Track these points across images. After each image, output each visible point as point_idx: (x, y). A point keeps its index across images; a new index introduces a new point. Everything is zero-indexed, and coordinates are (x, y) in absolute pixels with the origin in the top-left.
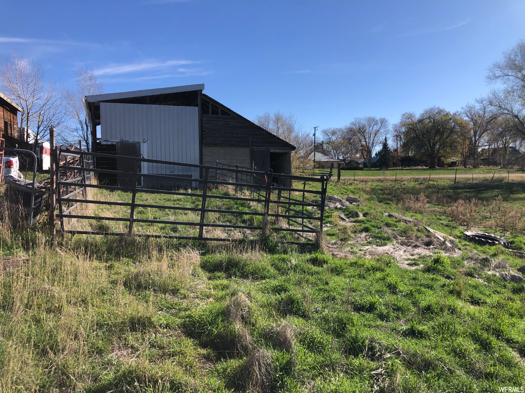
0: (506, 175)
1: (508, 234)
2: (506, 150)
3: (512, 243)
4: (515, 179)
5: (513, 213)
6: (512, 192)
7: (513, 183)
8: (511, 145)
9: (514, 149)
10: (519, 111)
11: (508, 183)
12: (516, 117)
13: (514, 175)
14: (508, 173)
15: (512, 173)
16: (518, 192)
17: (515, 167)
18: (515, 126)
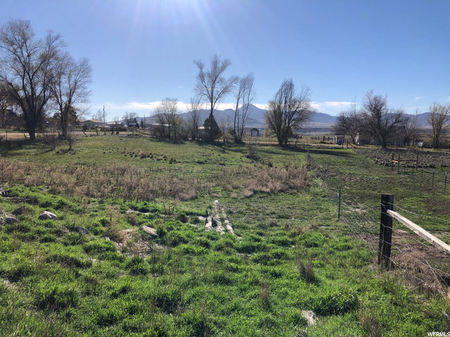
0: (5, 134)
1: (6, 184)
2: (4, 113)
3: (10, 191)
4: (12, 137)
5: (10, 166)
6: (10, 149)
7: (10, 141)
8: (8, 108)
9: (11, 111)
10: (13, 80)
11: (7, 141)
12: (10, 84)
13: (12, 134)
14: (7, 132)
15: (10, 132)
16: (15, 148)
17: (12, 127)
18: (9, 91)
